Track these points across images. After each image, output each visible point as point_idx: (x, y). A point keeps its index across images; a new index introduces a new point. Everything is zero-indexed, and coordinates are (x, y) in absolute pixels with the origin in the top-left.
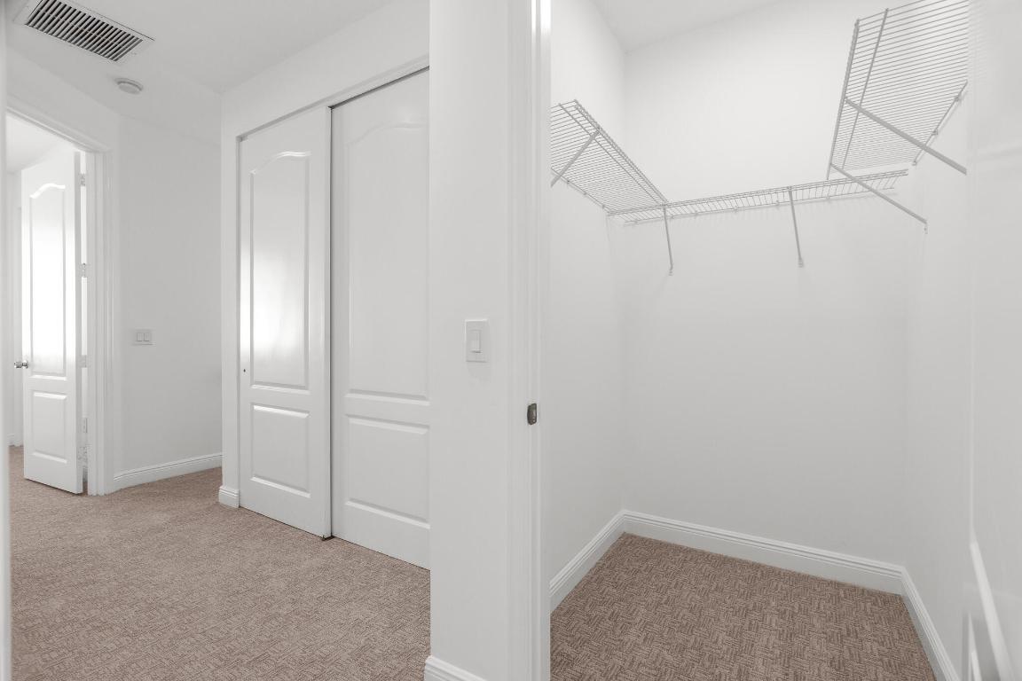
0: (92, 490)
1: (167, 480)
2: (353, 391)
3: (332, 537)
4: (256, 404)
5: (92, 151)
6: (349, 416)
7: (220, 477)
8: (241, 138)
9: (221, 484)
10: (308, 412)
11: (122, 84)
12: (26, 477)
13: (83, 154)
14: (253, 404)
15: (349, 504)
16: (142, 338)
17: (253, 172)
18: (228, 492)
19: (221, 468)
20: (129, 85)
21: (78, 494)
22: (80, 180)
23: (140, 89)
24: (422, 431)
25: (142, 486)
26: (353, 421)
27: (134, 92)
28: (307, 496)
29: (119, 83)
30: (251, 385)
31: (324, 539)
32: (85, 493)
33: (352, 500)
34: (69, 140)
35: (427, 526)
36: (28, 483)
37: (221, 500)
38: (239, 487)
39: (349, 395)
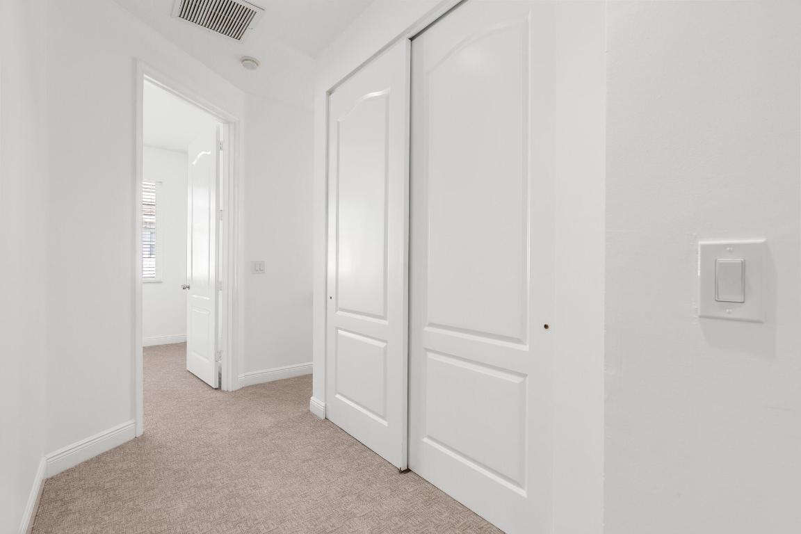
0: (224, 387)
1: (273, 382)
2: (431, 325)
3: (408, 470)
4: (341, 329)
5: (227, 122)
6: (427, 350)
7: (310, 385)
8: (330, 93)
9: (311, 395)
10: (386, 342)
11: (245, 62)
12: (188, 369)
13: (221, 126)
14: (337, 328)
15: (426, 440)
16: (258, 268)
17: (339, 120)
18: (317, 403)
19: (312, 375)
20: (249, 62)
21: (216, 389)
22: (220, 147)
23: (257, 65)
24: (517, 380)
25: (256, 386)
26: (430, 356)
27: (253, 68)
28: (385, 423)
29: (243, 61)
30: (337, 311)
31: (402, 472)
32: (219, 389)
33: (430, 437)
34: (212, 114)
35: (523, 493)
36: (188, 374)
37: (312, 409)
38: (326, 400)
39: (427, 329)
